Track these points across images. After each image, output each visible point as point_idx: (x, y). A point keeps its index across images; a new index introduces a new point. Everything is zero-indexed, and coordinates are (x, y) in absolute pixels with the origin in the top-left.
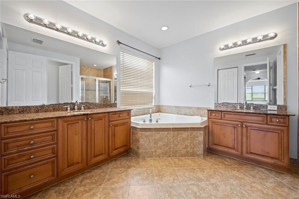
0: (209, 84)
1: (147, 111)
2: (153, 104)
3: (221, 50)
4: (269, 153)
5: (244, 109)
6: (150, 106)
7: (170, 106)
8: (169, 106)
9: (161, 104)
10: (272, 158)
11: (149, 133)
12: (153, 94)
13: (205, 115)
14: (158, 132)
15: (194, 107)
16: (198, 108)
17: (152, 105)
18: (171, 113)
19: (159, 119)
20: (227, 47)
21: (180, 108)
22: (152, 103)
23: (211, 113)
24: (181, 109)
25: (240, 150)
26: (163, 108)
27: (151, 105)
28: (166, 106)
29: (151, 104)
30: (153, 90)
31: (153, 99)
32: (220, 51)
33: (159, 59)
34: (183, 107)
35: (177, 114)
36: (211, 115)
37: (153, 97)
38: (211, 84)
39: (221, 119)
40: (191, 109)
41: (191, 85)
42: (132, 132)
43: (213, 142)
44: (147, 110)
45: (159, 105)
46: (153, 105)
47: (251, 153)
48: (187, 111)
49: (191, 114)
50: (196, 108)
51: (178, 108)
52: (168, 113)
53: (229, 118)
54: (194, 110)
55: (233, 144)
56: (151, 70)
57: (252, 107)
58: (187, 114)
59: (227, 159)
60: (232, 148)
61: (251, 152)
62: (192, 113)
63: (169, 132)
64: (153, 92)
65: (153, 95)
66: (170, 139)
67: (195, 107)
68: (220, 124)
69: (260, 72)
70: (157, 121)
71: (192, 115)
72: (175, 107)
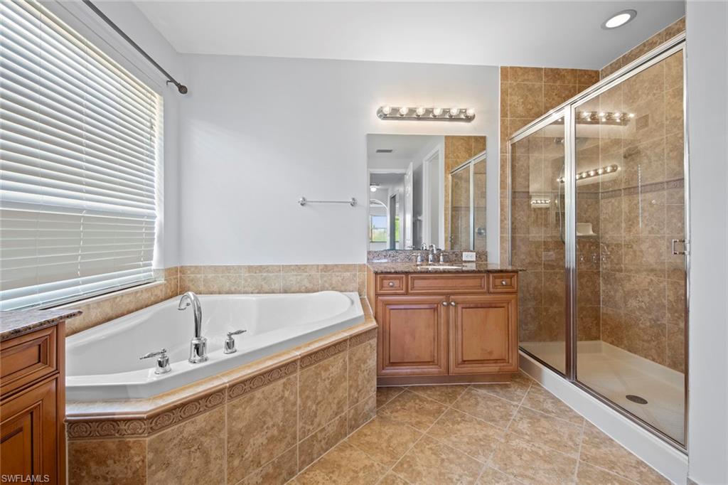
0: (353, 199)
1: (126, 300)
2: (155, 263)
3: (381, 116)
4: (491, 353)
5: (430, 263)
6: (140, 273)
7: (227, 269)
8: (227, 267)
9: (187, 263)
10: (496, 361)
11: (201, 419)
12: (153, 223)
13: (343, 285)
14: (248, 396)
15: (312, 265)
16: (326, 268)
17: (150, 271)
18: (232, 293)
19: (239, 332)
20: (395, 115)
21: (268, 271)
22: (152, 259)
23: (382, 279)
24: (271, 275)
25: (443, 361)
26: (199, 276)
27: (145, 272)
28: (210, 267)
29: (145, 265)
30: (153, 209)
31: (152, 245)
32: (380, 120)
33: (183, 89)
34: (279, 266)
35: (258, 293)
36: (382, 287)
37: (153, 234)
38: (359, 201)
39: (407, 294)
40: (304, 271)
41: (304, 199)
42: (76, 453)
43: (388, 360)
44: (128, 294)
45: (178, 265)
46: (153, 267)
47: (465, 361)
48: (292, 279)
49: (304, 286)
50: (320, 268)
51: (260, 271)
52: (220, 293)
53: (423, 288)
54: (313, 273)
55: (431, 352)
56: (149, 124)
57: (441, 257)
58: (293, 289)
59: (421, 394)
60: (427, 363)
61: (464, 359)
62: (308, 285)
63: (291, 376)
64: (154, 217)
65: (153, 228)
66: (294, 404)
67: (318, 266)
68: (402, 307)
69: (377, 189)
70: (230, 345)
71: (308, 291)
72: (250, 269)
